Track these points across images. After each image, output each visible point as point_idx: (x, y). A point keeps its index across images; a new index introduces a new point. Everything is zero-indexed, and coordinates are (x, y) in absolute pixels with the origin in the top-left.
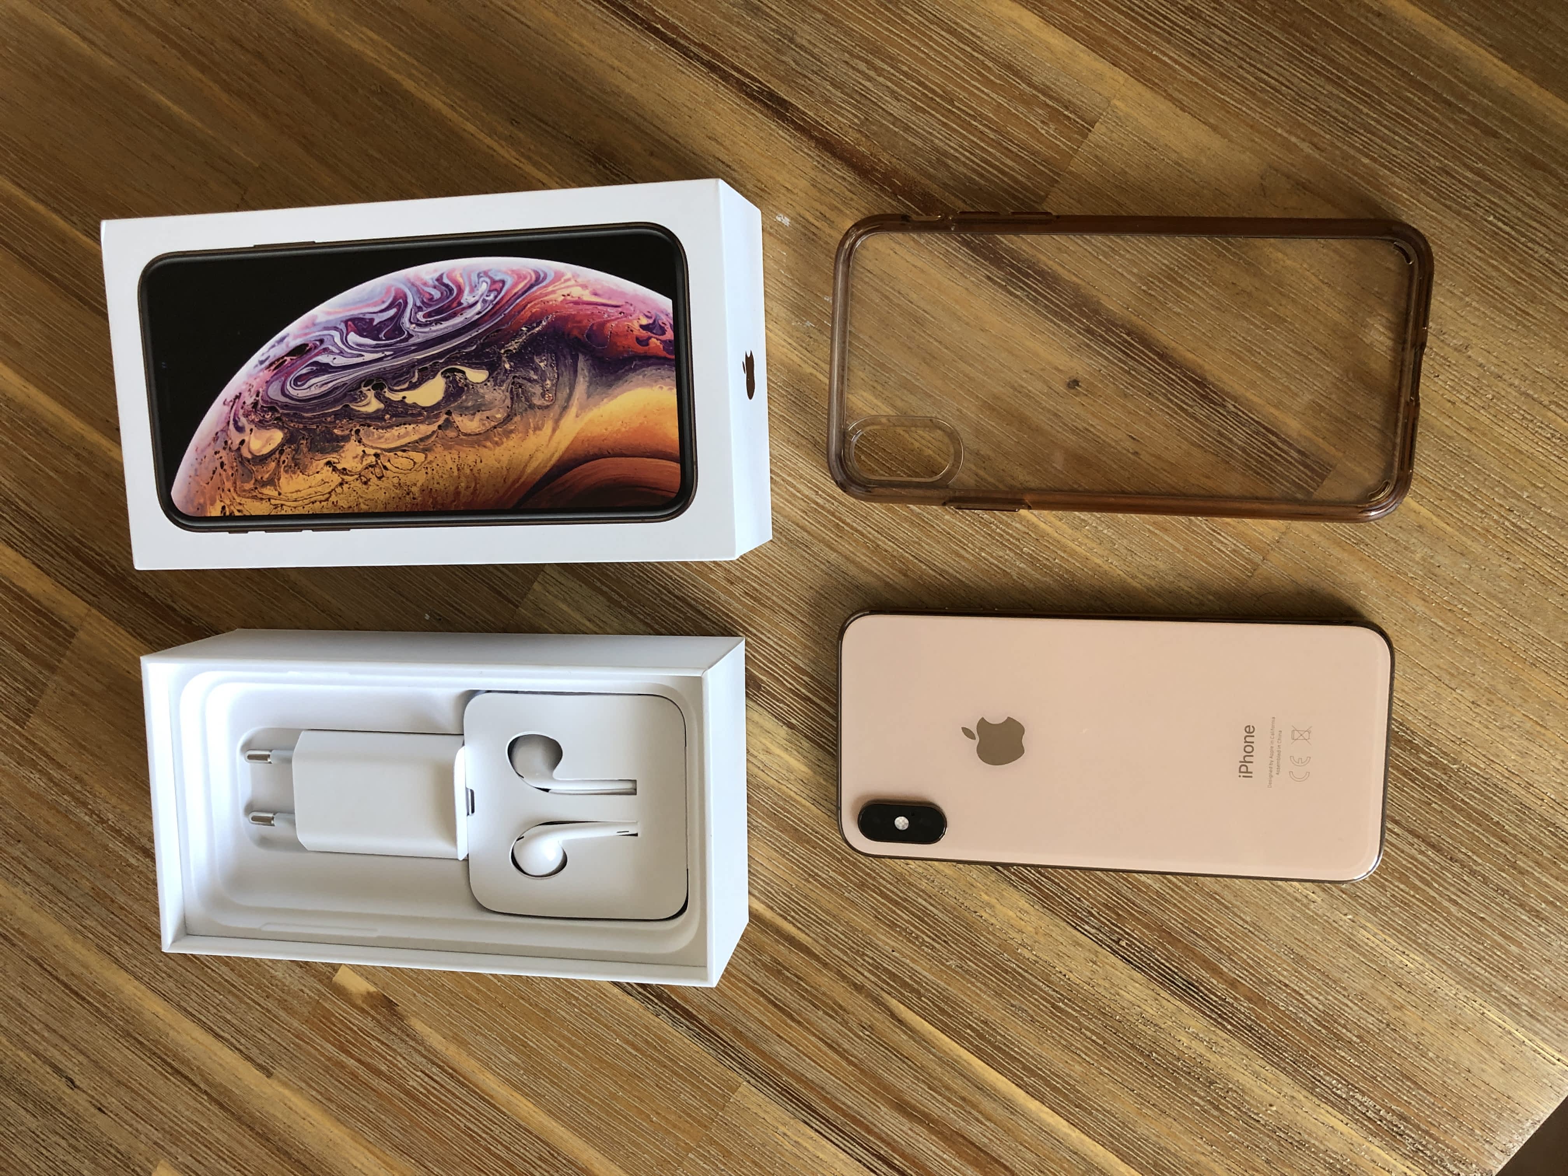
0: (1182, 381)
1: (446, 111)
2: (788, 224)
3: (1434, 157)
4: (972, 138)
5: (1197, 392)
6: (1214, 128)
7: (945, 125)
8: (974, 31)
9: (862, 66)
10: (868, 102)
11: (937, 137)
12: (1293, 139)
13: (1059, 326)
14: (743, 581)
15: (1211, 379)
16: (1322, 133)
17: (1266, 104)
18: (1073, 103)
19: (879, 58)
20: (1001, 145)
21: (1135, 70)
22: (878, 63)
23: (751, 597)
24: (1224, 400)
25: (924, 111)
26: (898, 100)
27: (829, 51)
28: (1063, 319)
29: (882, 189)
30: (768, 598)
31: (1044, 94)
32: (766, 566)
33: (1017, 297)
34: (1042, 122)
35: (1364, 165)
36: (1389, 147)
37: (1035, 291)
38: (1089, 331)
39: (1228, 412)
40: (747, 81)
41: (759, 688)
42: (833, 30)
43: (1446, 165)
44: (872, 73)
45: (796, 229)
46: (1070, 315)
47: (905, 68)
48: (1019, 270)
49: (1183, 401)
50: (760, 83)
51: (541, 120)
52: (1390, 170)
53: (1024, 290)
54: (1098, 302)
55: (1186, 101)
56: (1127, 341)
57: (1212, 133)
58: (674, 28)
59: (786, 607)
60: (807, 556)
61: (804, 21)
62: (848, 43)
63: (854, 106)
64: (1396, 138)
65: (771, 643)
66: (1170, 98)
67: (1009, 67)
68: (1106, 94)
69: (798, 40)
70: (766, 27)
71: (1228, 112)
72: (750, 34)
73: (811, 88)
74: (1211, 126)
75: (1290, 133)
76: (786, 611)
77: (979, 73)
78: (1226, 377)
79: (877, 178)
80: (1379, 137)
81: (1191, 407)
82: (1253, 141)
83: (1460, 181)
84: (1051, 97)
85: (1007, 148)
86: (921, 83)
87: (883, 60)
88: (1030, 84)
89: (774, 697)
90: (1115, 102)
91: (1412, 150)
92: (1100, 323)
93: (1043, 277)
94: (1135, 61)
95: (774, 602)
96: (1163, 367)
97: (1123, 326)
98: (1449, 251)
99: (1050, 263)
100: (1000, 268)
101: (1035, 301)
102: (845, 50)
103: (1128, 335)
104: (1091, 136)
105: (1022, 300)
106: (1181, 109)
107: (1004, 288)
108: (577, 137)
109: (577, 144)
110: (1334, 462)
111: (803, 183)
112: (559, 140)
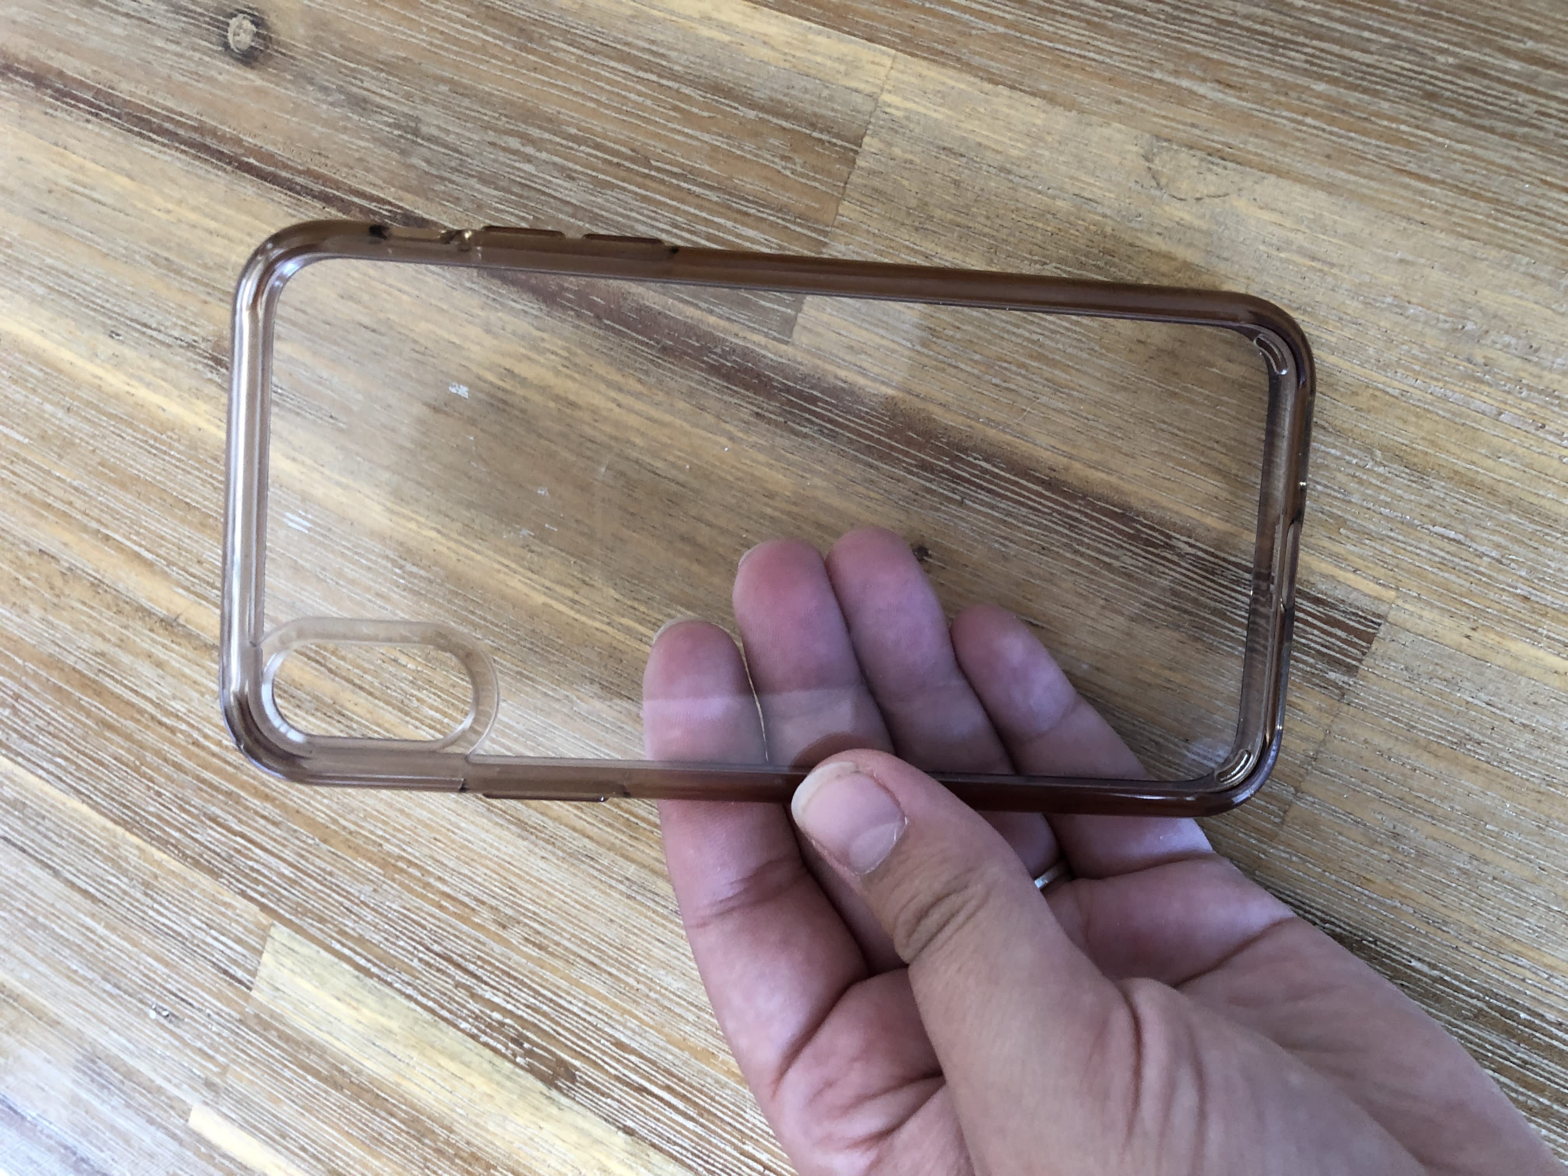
0: (1092, 518)
2: (466, 395)
3: (1443, 51)
4: (687, 208)
5: (1121, 532)
6: (1051, 99)
7: (644, 199)
8: (654, 48)
9: (514, 143)
10: (532, 194)
11: (637, 221)
12: (1185, 83)
13: (877, 468)
14: (518, 922)
15: (1141, 507)
16: (1231, 60)
17: (1125, 37)
18: (822, 117)
19: (533, 125)
20: (730, 208)
21: (904, 39)
22: (535, 132)
23: (534, 944)
24: (1170, 537)
25: (612, 186)
26: (573, 179)
27: (468, 134)
28: (882, 457)
29: (579, 316)
30: (558, 944)
31: (777, 114)
32: (544, 897)
33: (805, 436)
34: (783, 158)
35: (1319, 95)
36: (1356, 55)
37: (831, 421)
38: (924, 466)
39: (1179, 555)
40: (373, 206)
41: (573, 1078)
42: (466, 102)
43: (1469, 59)
44: (530, 150)
45: (480, 401)
46: (892, 448)
47: (573, 131)
48: (800, 395)
49: (1100, 551)
50: (390, 203)
51: (145, 325)
52: (1365, 91)
53: (812, 423)
54: (930, 419)
55: (995, 66)
56: (985, 471)
57: (1048, 107)
58: (270, 158)
59: (584, 954)
60: (596, 873)
61: (425, 100)
62: (488, 114)
63: (517, 205)
64: (1366, 34)
65: (575, 1010)
66: (967, 67)
67: (716, 88)
68: (868, 89)
69: (424, 129)
70: (378, 123)
71: (1067, 66)
72: (362, 138)
73: (456, 194)
74: (1043, 96)
75: (1176, 73)
76: (585, 960)
77: (675, 108)
78: (1163, 499)
79: (569, 300)
80: (1334, 41)
81: (1117, 558)
82: (1119, 102)
83: (1499, 80)
84: (786, 117)
85: (739, 211)
86: (597, 147)
87: (540, 127)
88: (753, 105)
89: (597, 1090)
90: (886, 97)
91: (1398, 48)
92: (940, 452)
93: (837, 398)
94: (900, 25)
95: (566, 949)
96: (1055, 502)
97: (975, 449)
98: (1511, 205)
99: (842, 373)
100: (770, 397)
101: (833, 435)
102: (487, 127)
103: (985, 460)
104: (860, 162)
105: (813, 439)
106: (991, 81)
107: (784, 426)
108: (189, 338)
109: (190, 346)
110: (1383, 609)
111: (474, 331)
112: (169, 346)
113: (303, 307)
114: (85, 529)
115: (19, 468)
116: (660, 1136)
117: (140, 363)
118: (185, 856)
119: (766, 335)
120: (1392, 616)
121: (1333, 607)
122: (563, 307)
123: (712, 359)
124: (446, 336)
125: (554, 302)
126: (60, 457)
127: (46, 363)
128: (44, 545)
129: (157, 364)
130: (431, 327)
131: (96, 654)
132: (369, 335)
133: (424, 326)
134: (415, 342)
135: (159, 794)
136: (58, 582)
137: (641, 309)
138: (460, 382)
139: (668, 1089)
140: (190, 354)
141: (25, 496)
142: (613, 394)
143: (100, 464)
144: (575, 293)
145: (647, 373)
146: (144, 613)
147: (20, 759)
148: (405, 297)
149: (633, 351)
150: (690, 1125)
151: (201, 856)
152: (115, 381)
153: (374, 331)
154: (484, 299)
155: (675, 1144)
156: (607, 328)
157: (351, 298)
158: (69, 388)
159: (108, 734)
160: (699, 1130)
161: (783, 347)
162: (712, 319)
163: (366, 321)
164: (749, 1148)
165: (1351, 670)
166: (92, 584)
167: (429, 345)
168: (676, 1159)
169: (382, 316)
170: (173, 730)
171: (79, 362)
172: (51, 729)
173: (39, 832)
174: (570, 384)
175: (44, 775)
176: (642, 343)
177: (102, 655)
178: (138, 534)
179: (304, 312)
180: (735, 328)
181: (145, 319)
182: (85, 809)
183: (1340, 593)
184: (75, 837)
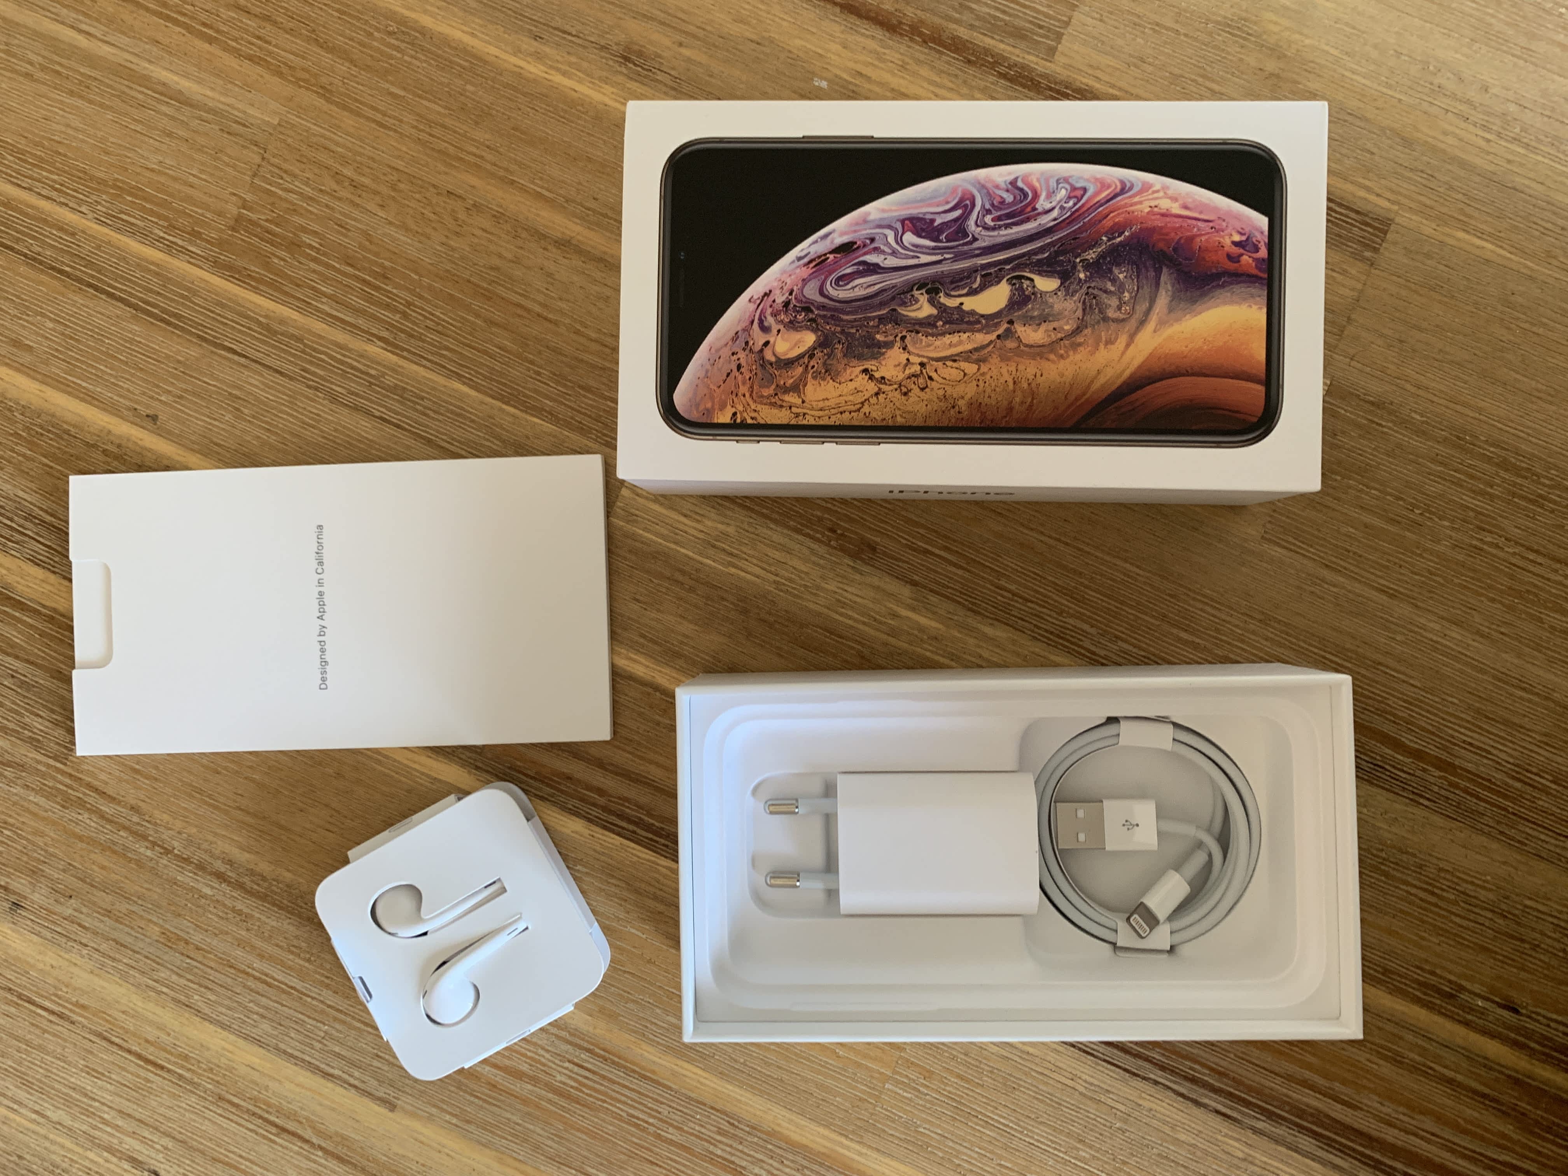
1: (467, 39)
2: (826, 87)
29: (911, 40)
41: (874, 549)
45: (835, 90)
51: (565, 32)
79: (905, 30)
89: (892, 557)
99: (1085, 80)
108: (603, 42)
109: (603, 48)
110: (1392, 216)
111: (835, 47)
112: (585, 47)
113: (703, 26)
114: (493, 175)
115: (437, 131)
116: (939, 583)
117: (559, 58)
118: (558, 420)
119: (1037, 56)
120: (1398, 220)
121: (1366, 215)
122: (901, 34)
123: (1003, 70)
124: (814, 48)
125: (895, 31)
126: (477, 123)
127: (474, 56)
128: (450, 187)
129: (573, 59)
130: (803, 43)
131: (492, 268)
132: (753, 46)
133: (798, 42)
134: (790, 52)
135: (539, 374)
136: (462, 215)
137: (954, 38)
138: (822, 78)
139: (946, 549)
140: (603, 54)
141: (439, 151)
142: (931, 88)
143: (513, 129)
144: (909, 26)
145: (956, 76)
146: (541, 236)
147: (405, 354)
148: (785, 24)
149: (948, 63)
150: (960, 572)
151: (572, 418)
152: (534, 69)
153: (758, 43)
154: (843, 27)
155: (948, 587)
156: (931, 48)
157: (741, 22)
158: (492, 74)
159: (494, 329)
160: (967, 575)
161: (1049, 64)
162: (1002, 46)
163: (754, 37)
164: (1003, 583)
165: (1376, 250)
166: (494, 216)
167: (801, 54)
168: (948, 598)
169: (766, 35)
170: (556, 323)
171: (504, 56)
172: (440, 328)
173: (417, 410)
174: (901, 81)
175: (428, 364)
176: (954, 58)
177: (496, 269)
178: (541, 179)
179: (704, 29)
180: (1017, 51)
181: (567, 28)
182: (465, 389)
183: (1369, 207)
184: (452, 412)
